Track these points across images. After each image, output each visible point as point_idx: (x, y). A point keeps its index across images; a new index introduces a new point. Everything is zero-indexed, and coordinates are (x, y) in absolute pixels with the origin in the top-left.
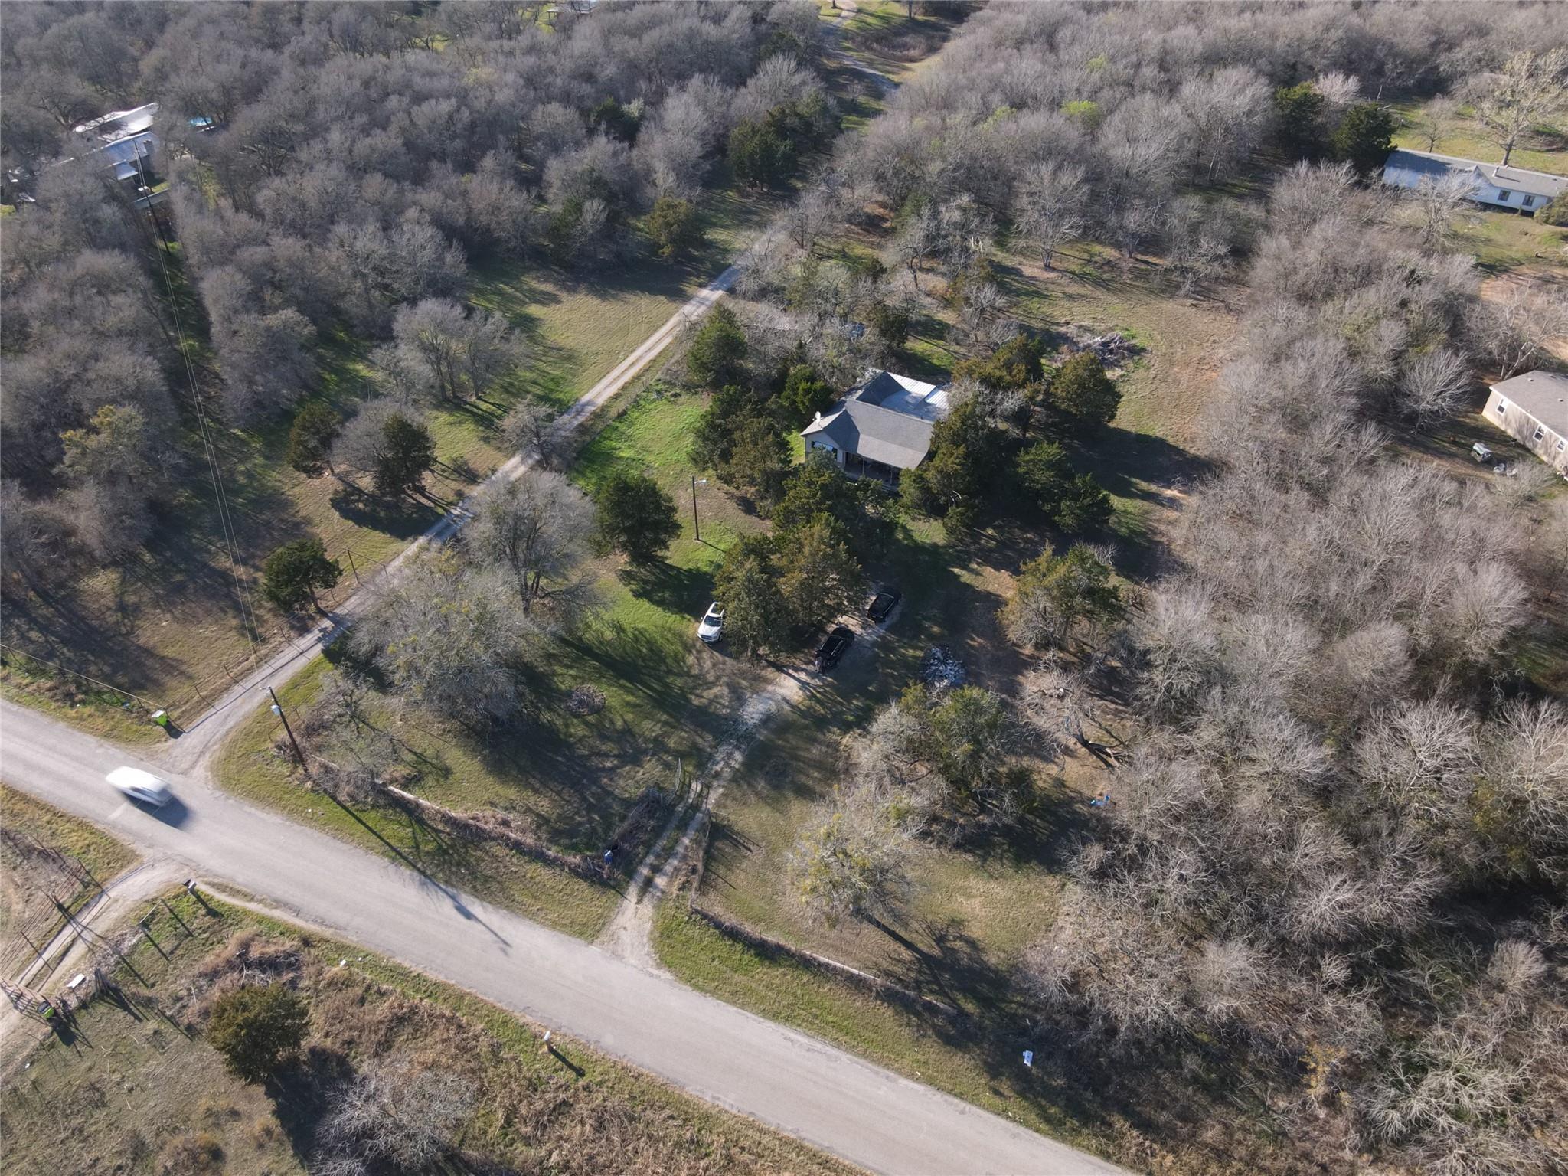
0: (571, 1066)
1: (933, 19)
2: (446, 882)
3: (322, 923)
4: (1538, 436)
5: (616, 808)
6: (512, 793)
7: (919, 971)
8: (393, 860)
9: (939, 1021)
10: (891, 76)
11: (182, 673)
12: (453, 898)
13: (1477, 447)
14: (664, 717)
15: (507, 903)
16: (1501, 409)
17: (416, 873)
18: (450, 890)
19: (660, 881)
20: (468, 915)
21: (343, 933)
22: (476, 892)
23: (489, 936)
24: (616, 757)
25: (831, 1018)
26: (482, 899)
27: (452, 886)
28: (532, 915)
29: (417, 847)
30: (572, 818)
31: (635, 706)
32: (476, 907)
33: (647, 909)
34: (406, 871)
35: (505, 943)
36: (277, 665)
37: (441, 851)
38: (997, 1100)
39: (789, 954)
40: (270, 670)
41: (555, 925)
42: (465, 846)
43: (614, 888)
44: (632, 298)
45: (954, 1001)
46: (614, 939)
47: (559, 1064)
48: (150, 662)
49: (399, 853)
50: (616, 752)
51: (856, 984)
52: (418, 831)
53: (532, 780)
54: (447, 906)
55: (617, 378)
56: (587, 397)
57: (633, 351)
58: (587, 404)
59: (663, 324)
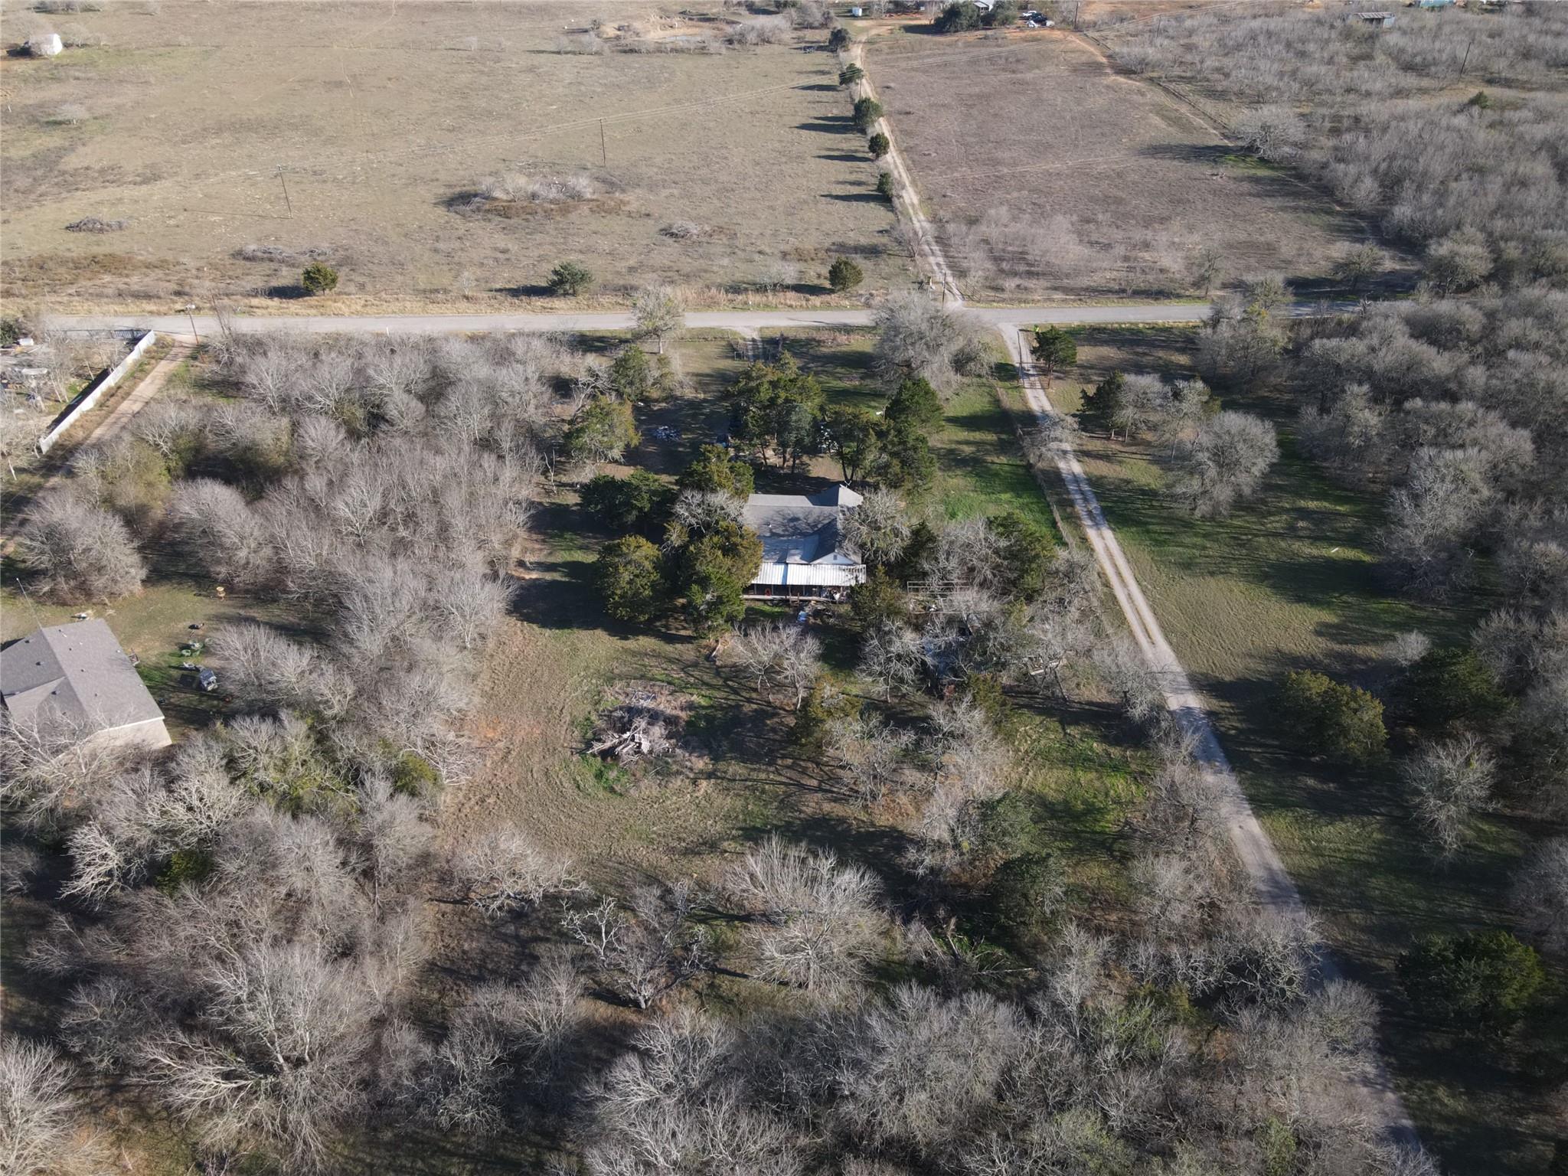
55: (1111, 557)
56: (1108, 534)
57: (1144, 593)
58: (1097, 525)
59: (1167, 637)
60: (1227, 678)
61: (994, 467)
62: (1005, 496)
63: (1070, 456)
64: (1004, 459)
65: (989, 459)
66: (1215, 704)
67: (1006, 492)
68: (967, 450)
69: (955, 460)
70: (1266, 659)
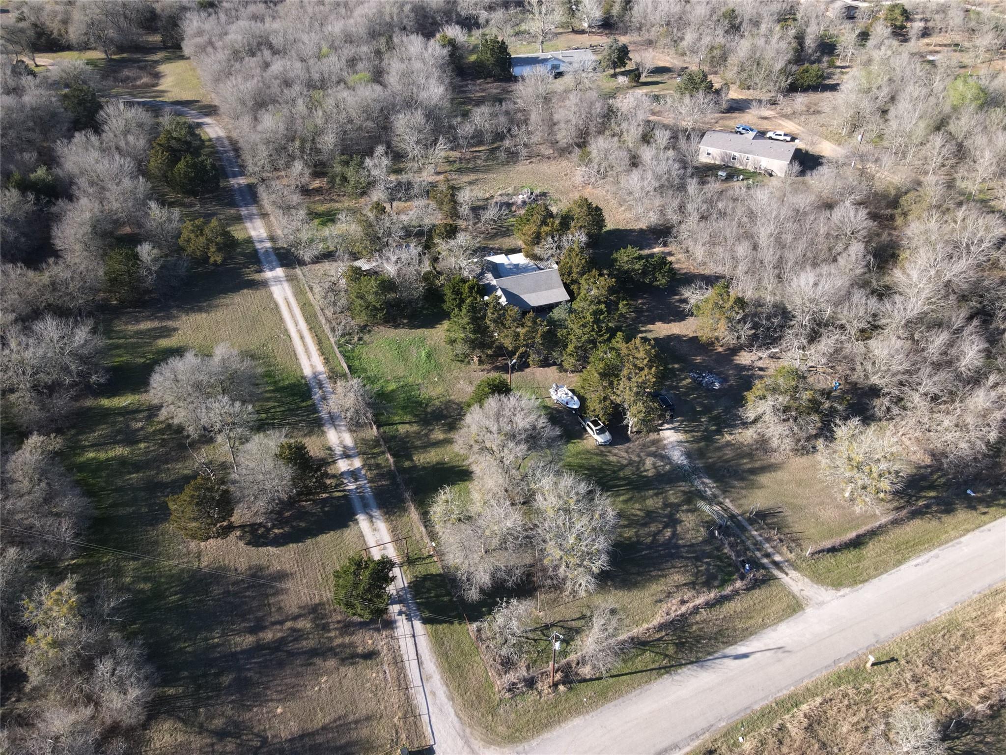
0: (888, 662)
1: (125, 55)
2: (709, 654)
3: (697, 737)
4: (734, 159)
5: (708, 548)
6: (656, 588)
7: (902, 498)
8: (667, 672)
9: (935, 508)
10: (158, 99)
11: (356, 722)
12: (725, 657)
13: (720, 173)
14: (651, 492)
15: (748, 633)
16: (709, 154)
17: (689, 666)
18: (716, 655)
19: (777, 558)
20: (745, 656)
21: (714, 728)
22: (728, 644)
23: (768, 653)
24: (665, 527)
25: (912, 543)
26: (736, 643)
27: (715, 652)
28: (764, 626)
29: (666, 656)
30: (699, 571)
31: (630, 499)
32: (741, 649)
33: (793, 573)
34: (684, 670)
35: (779, 648)
36: (413, 655)
37: (680, 646)
38: (987, 516)
39: (864, 535)
40: (415, 663)
41: (780, 619)
42: (684, 632)
43: (769, 580)
44: (225, 300)
45: (925, 497)
46: (808, 599)
47: (882, 666)
48: (320, 739)
49: (665, 668)
50: (661, 526)
51: (895, 522)
52: (652, 649)
53: (653, 574)
54: (728, 662)
55: (307, 350)
56: (307, 372)
57: (286, 330)
58: (316, 376)
59: (276, 305)
60: (245, 291)
61: (407, 418)
62: (392, 386)
63: (338, 451)
64: (402, 429)
65: (415, 428)
66: (257, 277)
67: (393, 391)
68: (438, 435)
69: (445, 417)
70: (217, 306)
